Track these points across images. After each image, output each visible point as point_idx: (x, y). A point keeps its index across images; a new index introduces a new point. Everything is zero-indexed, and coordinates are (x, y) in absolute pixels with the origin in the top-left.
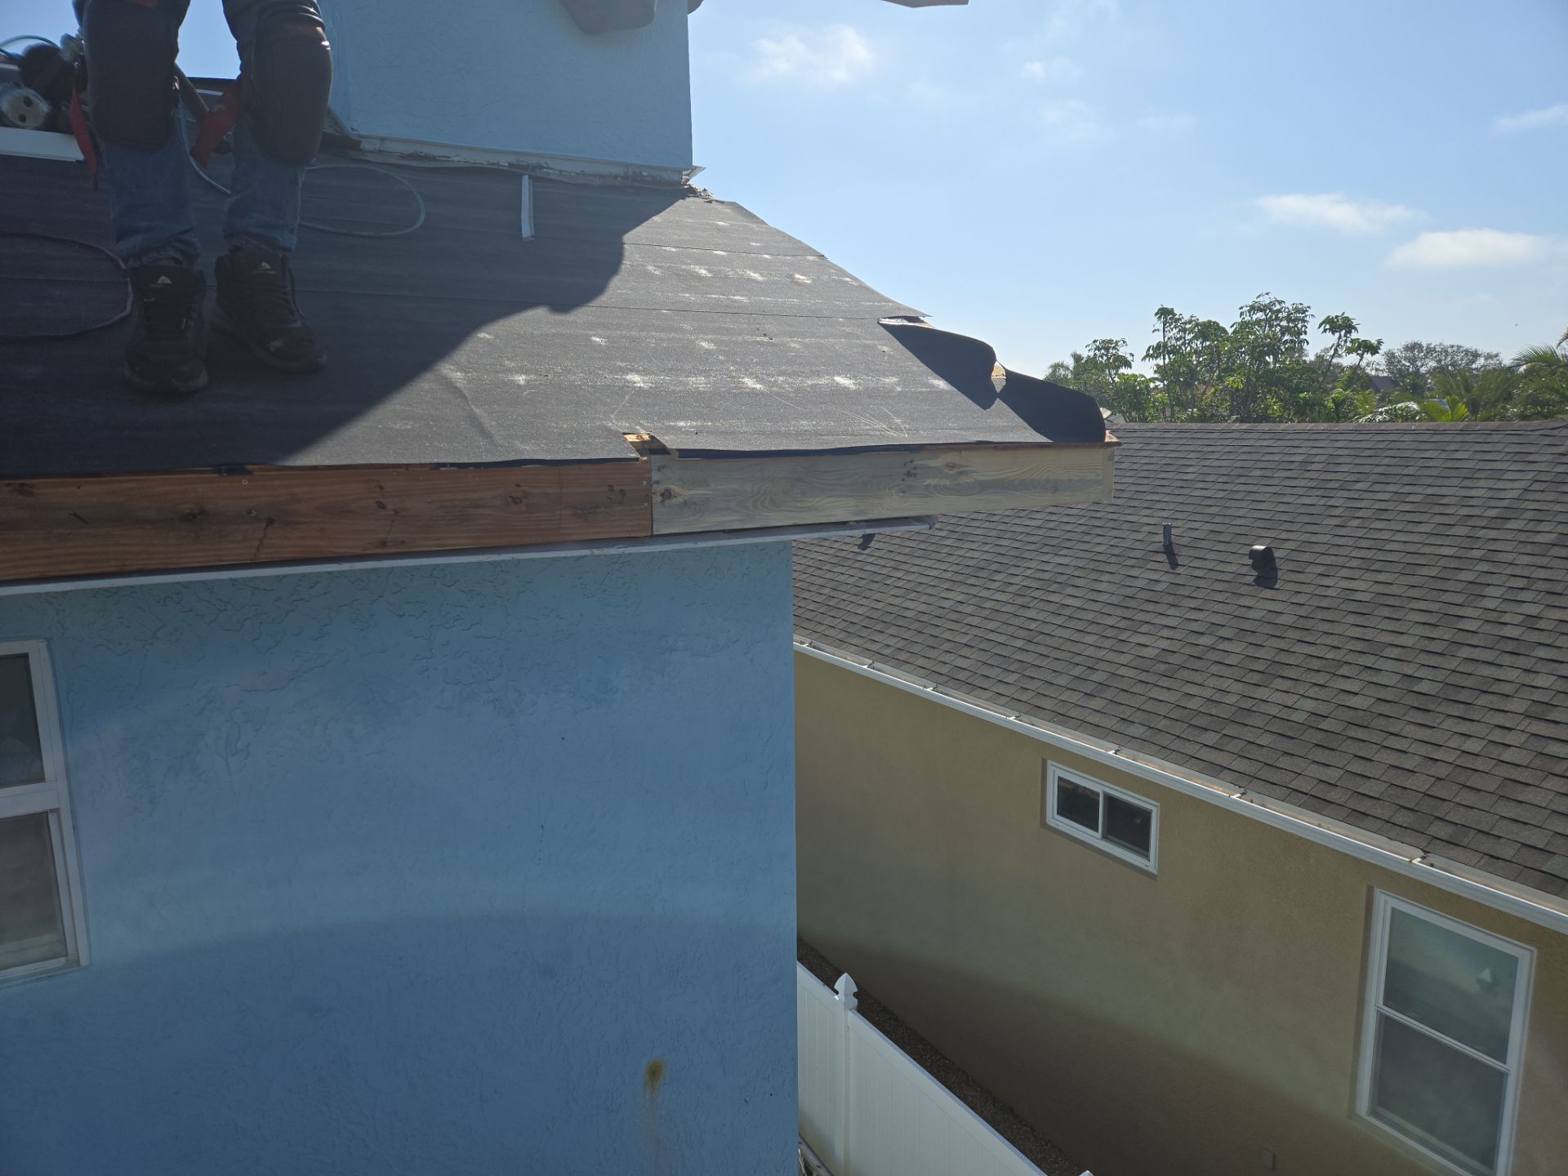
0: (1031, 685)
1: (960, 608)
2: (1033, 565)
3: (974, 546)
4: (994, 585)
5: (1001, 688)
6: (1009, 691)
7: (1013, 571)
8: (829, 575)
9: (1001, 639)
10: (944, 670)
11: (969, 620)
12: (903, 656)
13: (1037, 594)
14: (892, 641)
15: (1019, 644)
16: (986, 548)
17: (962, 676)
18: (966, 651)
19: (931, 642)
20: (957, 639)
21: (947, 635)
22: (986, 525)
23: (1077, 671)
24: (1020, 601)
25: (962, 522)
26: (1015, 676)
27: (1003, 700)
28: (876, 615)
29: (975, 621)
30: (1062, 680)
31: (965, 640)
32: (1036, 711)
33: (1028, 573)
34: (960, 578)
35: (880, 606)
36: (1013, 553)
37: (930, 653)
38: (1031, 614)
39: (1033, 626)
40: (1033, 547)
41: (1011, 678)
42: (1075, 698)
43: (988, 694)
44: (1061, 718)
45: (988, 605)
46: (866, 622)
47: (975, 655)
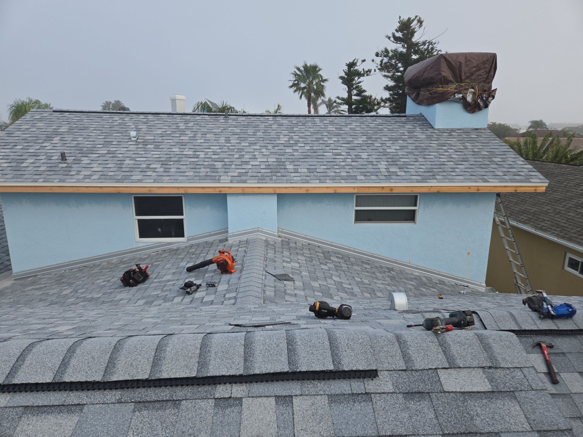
0: (563, 231)
1: (548, 211)
2: (575, 201)
3: (557, 194)
4: (561, 206)
5: (554, 232)
6: (557, 232)
7: (568, 202)
8: (508, 199)
9: (559, 220)
10: (539, 226)
11: (550, 214)
12: (527, 222)
13: (573, 209)
14: (524, 218)
15: (564, 221)
16: (562, 195)
17: (543, 228)
18: (547, 222)
19: (536, 219)
20: (545, 219)
21: (542, 217)
22: (564, 188)
23: (578, 229)
24: (568, 210)
25: (556, 187)
26: (560, 229)
27: (554, 234)
28: (520, 210)
29: (552, 215)
30: (572, 231)
31: (547, 219)
32: (563, 238)
33: (573, 203)
34: (550, 203)
35: (522, 208)
36: (571, 197)
37: (536, 222)
38: (569, 214)
39: (569, 217)
40: (577, 196)
41: (558, 229)
42: (575, 235)
43: (550, 233)
44: (570, 240)
45: (557, 210)
46: (517, 212)
47: (549, 223)
